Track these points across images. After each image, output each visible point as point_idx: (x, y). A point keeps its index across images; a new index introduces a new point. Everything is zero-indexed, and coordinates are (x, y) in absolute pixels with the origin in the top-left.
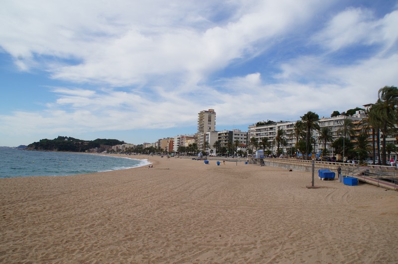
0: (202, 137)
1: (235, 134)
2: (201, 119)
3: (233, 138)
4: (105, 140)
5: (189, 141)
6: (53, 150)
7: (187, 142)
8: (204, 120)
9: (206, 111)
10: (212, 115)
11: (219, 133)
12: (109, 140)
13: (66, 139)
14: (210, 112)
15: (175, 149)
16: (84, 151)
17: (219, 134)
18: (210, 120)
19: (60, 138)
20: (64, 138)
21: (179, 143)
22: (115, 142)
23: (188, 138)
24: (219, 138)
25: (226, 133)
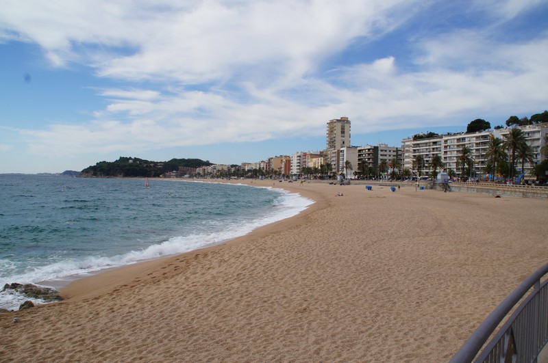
0: (334, 155)
1: (382, 151)
2: (331, 131)
3: (379, 155)
5: (314, 160)
6: (117, 176)
7: (312, 161)
8: (335, 132)
9: (338, 120)
10: (346, 126)
11: (359, 149)
13: (131, 161)
14: (344, 121)
15: (295, 170)
16: (159, 176)
17: (360, 151)
18: (343, 132)
19: (123, 159)
20: (127, 159)
21: (299, 163)
23: (313, 156)
24: (359, 155)
25: (369, 150)
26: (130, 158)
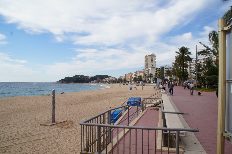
4: (100, 76)
6: (71, 83)
12: (103, 76)
13: (79, 76)
19: (76, 76)
20: (78, 76)
22: (107, 77)
26: (79, 75)
